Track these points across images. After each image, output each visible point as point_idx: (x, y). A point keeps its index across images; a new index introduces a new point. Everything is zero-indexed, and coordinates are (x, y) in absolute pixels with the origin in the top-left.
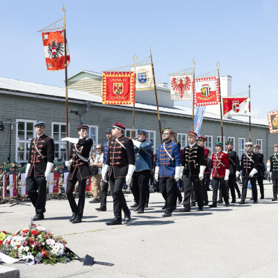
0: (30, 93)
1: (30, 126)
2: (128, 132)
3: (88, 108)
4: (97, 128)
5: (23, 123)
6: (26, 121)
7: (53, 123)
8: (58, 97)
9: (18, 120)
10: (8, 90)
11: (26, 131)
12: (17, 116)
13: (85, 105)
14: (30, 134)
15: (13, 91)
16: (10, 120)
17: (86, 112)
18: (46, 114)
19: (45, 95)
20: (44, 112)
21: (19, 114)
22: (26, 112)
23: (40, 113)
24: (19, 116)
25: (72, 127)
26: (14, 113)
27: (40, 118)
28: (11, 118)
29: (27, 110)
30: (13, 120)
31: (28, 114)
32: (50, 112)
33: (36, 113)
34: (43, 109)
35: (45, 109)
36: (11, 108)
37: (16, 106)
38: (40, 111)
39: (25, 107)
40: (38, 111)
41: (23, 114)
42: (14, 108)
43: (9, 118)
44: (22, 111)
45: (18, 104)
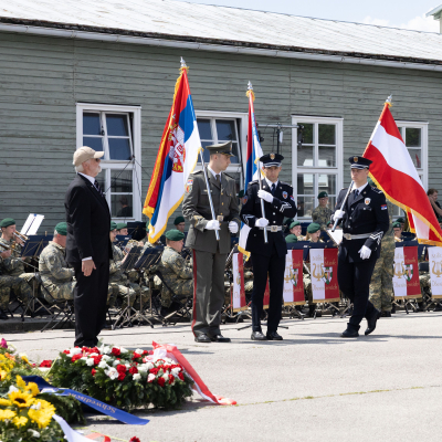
0: (324, 52)
1: (327, 133)
5: (310, 127)
6: (316, 121)
9: (296, 120)
10: (269, 47)
11: (316, 144)
12: (294, 109)
14: (327, 151)
15: (282, 48)
16: (277, 118)
18: (367, 102)
19: (362, 55)
20: (361, 96)
21: (298, 103)
22: (315, 98)
23: (351, 101)
24: (300, 109)
25: (434, 133)
26: (288, 102)
27: (351, 112)
28: (280, 114)
29: (318, 93)
30: (284, 119)
31: (321, 104)
32: (377, 97)
33: (342, 100)
34: (358, 90)
35: (364, 89)
36: (279, 90)
37: (292, 85)
38: (352, 95)
39: (313, 87)
40: (347, 95)
41: (308, 104)
42: (286, 91)
43: (275, 114)
44: (308, 97)
45: (297, 79)
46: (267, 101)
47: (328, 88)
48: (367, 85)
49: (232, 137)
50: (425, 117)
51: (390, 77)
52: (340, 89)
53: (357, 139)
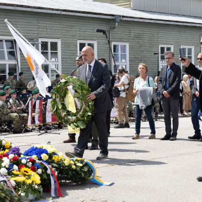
0: (53, 9)
1: (54, 46)
2: (162, 49)
3: (117, 24)
4: (127, 45)
5: (47, 43)
6: (49, 41)
7: (79, 42)
8: (84, 12)
9: (40, 40)
10: (29, 7)
11: (49, 51)
12: (39, 35)
13: (113, 20)
14: (55, 54)
15: (35, 8)
16: (32, 39)
17: (114, 28)
18: (71, 32)
19: (69, 11)
20: (68, 29)
21: (41, 32)
22: (49, 30)
23: (64, 31)
24: (42, 35)
25: (99, 45)
26: (37, 32)
27: (64, 36)
28: (33, 37)
29: (49, 28)
30: (35, 40)
31: (51, 33)
32: (75, 30)
33: (60, 31)
34: (67, 27)
35: (69, 26)
36: (33, 27)
37: (39, 24)
38: (64, 29)
39: (47, 25)
40: (62, 29)
41: (46, 33)
42: (36, 27)
43: (31, 37)
44: (45, 30)
45: (41, 22)
46: (28, 32)
47: (54, 26)
48: (71, 24)
49: (12, 48)
50: (96, 38)
51: (81, 20)
52: (59, 26)
53: (67, 49)
